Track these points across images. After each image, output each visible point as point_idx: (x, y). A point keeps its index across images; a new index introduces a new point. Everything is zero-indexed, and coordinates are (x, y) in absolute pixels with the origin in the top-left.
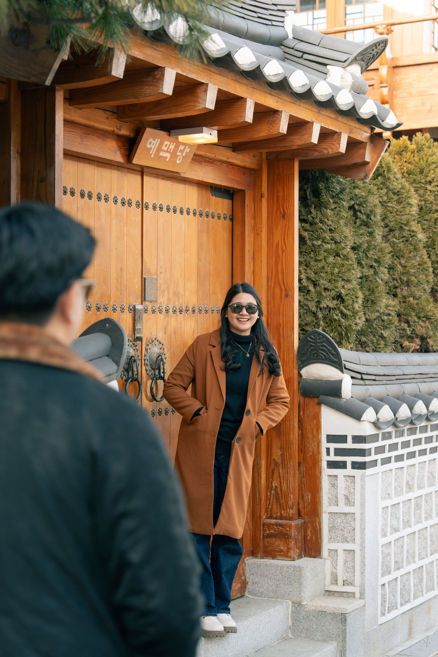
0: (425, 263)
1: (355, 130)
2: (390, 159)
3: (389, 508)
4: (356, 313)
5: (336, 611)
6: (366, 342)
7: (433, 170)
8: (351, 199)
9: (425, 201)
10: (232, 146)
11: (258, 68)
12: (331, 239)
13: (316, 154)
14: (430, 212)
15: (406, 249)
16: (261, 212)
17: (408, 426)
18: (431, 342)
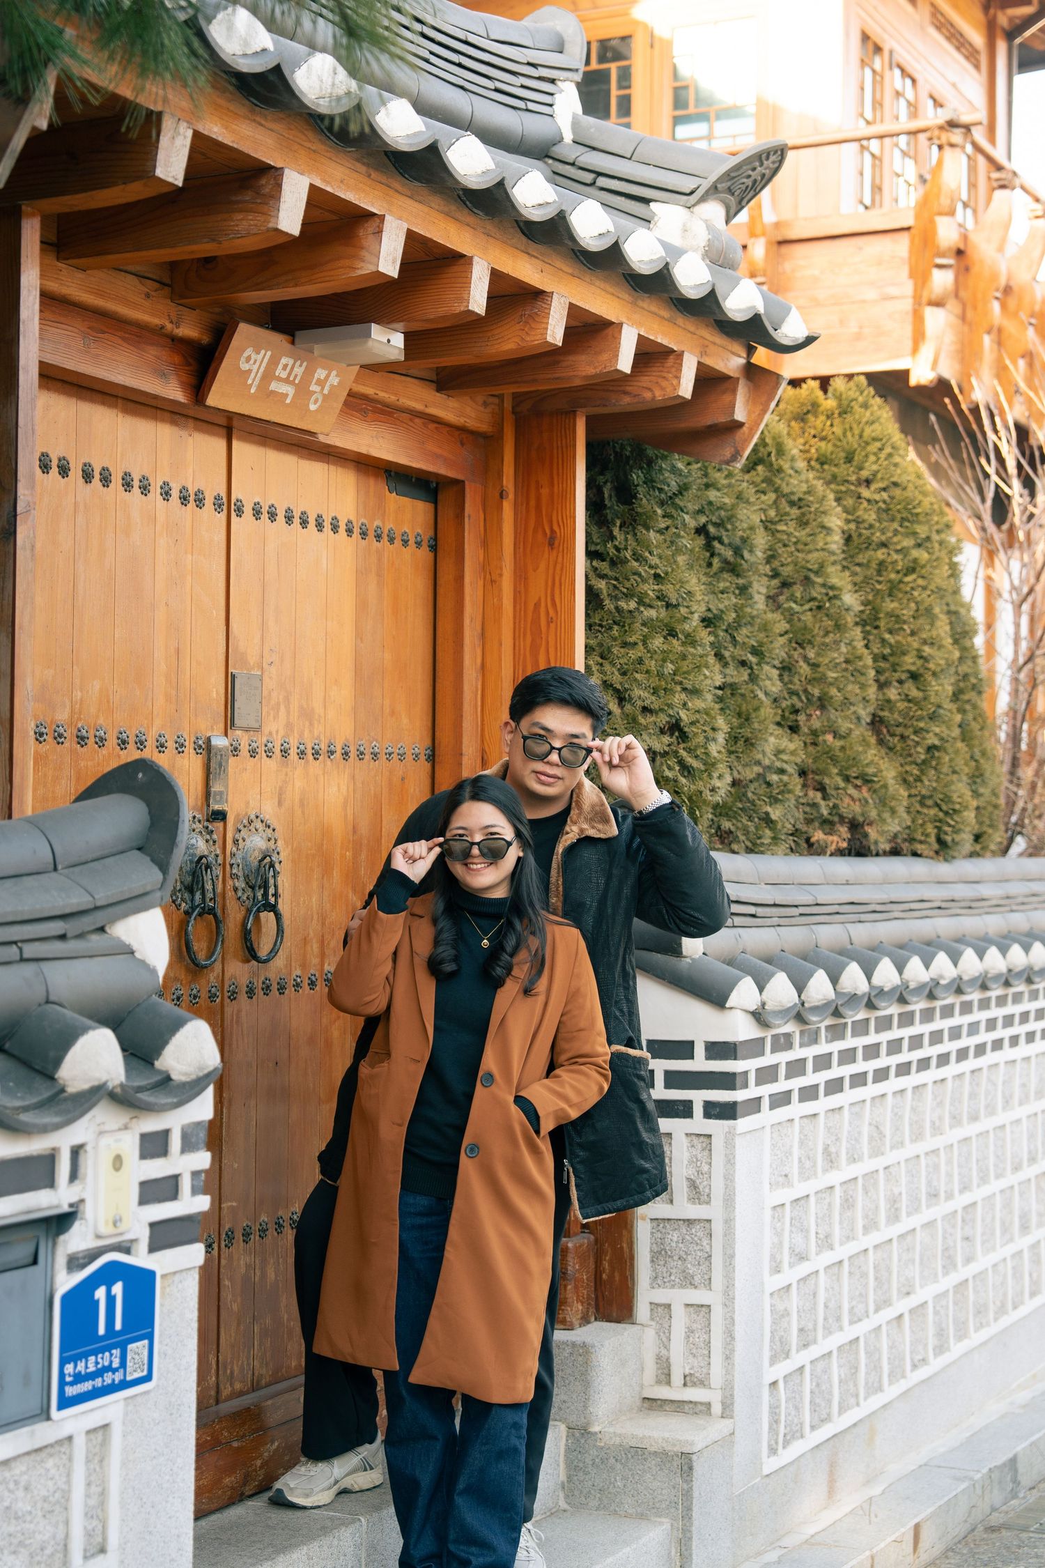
0: (860, 658)
1: (711, 347)
2: (782, 428)
3: (788, 1207)
4: (713, 765)
5: (668, 1448)
6: (731, 832)
7: (875, 454)
8: (701, 511)
9: (858, 522)
10: (434, 378)
11: (501, 184)
12: (658, 598)
13: (627, 400)
14: (867, 548)
15: (817, 626)
16: (501, 532)
17: (828, 1022)
18: (872, 833)
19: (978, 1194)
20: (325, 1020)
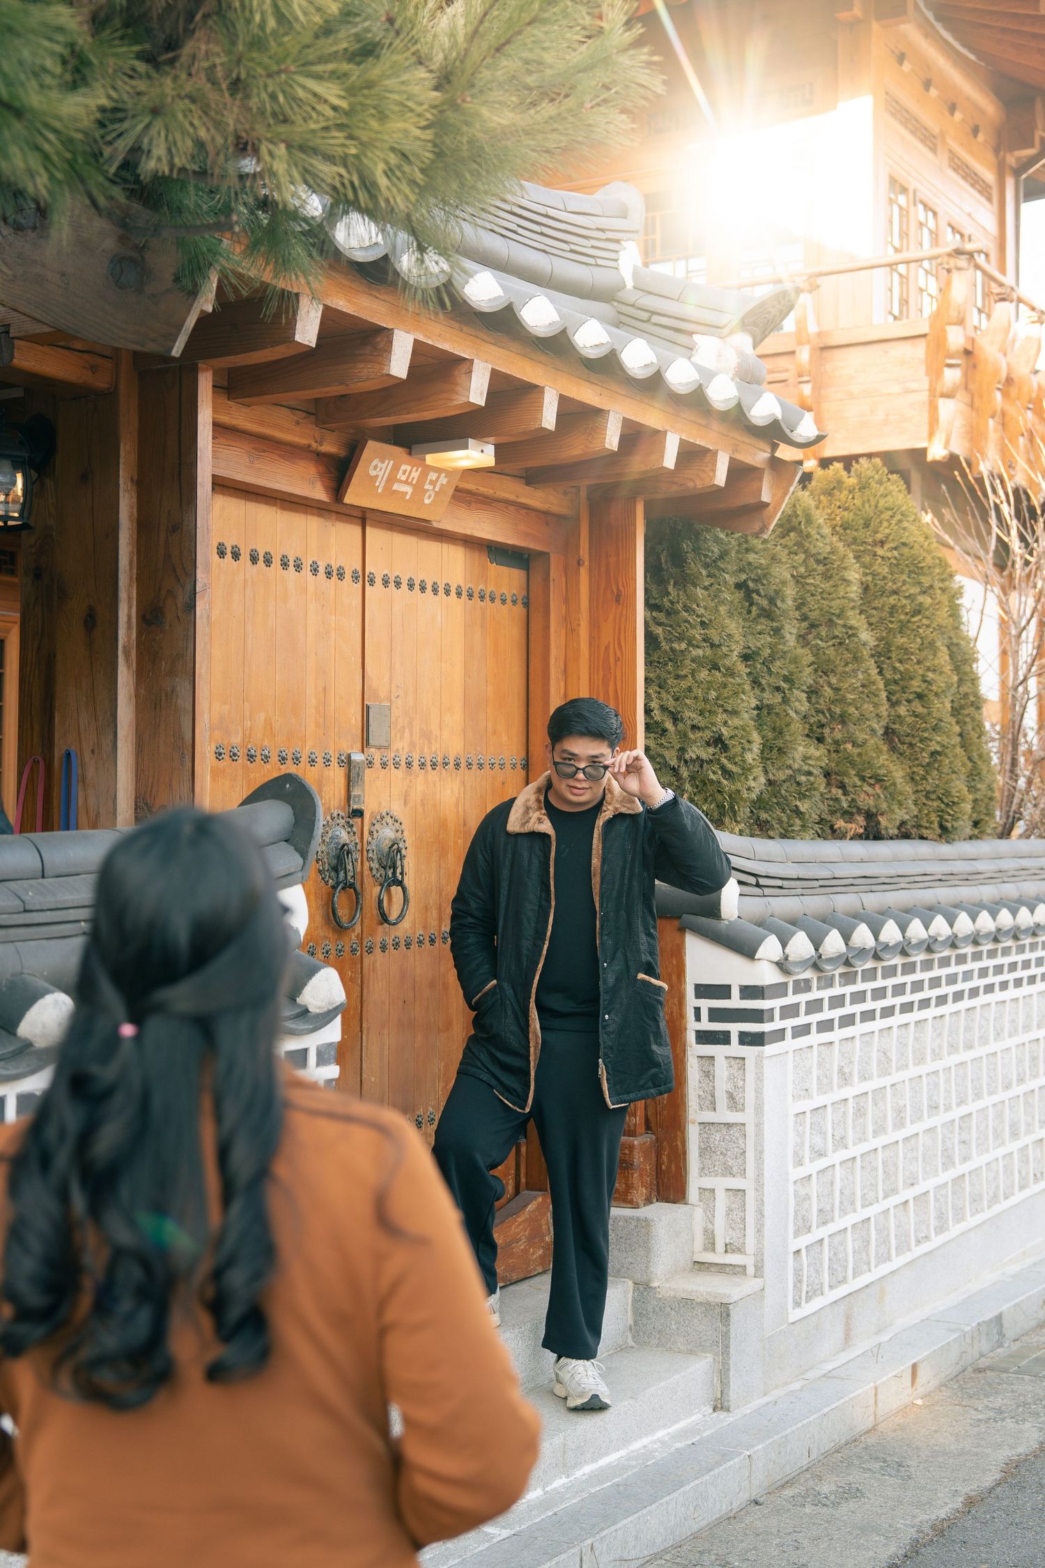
0: (874, 683)
1: (741, 445)
2: (811, 503)
3: (808, 1114)
4: (749, 769)
5: (711, 1300)
6: (768, 822)
7: (888, 520)
8: (742, 570)
9: (874, 575)
10: (522, 474)
11: (564, 332)
12: (704, 640)
13: (674, 489)
14: (881, 595)
15: (839, 658)
16: (579, 592)
17: (842, 970)
18: (883, 821)
19: (972, 1107)
20: (442, 969)
